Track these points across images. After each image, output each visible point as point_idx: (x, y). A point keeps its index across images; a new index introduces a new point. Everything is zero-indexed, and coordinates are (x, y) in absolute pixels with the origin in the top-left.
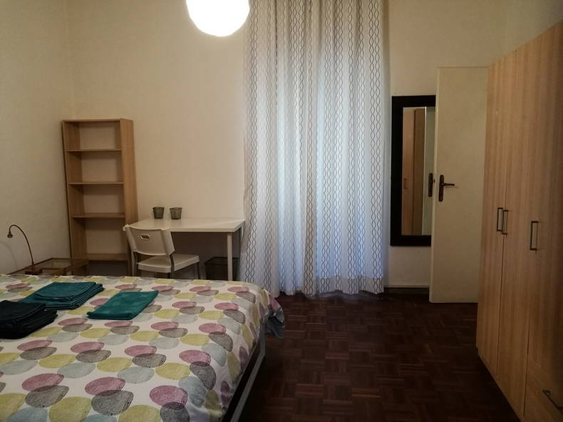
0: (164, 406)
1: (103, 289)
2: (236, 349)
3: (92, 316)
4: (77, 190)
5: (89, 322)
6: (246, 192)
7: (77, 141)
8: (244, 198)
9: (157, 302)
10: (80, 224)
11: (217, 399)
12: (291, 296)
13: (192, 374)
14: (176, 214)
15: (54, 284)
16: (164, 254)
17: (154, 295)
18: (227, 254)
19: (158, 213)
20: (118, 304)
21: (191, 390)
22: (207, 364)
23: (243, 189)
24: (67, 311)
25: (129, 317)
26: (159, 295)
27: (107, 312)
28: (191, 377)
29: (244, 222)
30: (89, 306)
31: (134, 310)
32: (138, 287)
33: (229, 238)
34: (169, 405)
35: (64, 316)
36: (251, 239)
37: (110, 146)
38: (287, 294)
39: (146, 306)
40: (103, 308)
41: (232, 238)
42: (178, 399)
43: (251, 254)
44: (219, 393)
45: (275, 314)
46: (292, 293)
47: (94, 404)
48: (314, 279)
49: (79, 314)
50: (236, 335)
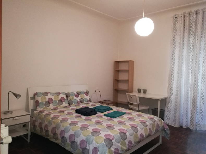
0: (106, 138)
1: (112, 109)
2: (139, 133)
3: (105, 115)
4: (117, 81)
5: (104, 116)
6: (169, 86)
7: (118, 67)
8: (168, 88)
9: (123, 116)
10: (117, 91)
11: (126, 145)
12: (184, 128)
13: (119, 134)
14: (145, 92)
15: (101, 106)
16: (136, 104)
17: (125, 113)
18: (158, 107)
19: (139, 91)
20: (113, 114)
21: (116, 137)
22: (125, 133)
23: (168, 85)
24: (100, 113)
25: (114, 117)
26: (126, 114)
27: (109, 115)
28: (118, 135)
29: (167, 97)
30: (106, 113)
31: (116, 116)
32: (122, 111)
33: (159, 102)
34: (108, 139)
35: (99, 114)
36: (170, 104)
37: (127, 69)
38: (183, 127)
39: (120, 116)
40: (109, 114)
41: (160, 102)
42: (111, 138)
43: (169, 109)
44: (127, 143)
45: (165, 130)
46: (185, 127)
47: (92, 133)
48: (194, 123)
49: (102, 114)
50: (141, 129)
